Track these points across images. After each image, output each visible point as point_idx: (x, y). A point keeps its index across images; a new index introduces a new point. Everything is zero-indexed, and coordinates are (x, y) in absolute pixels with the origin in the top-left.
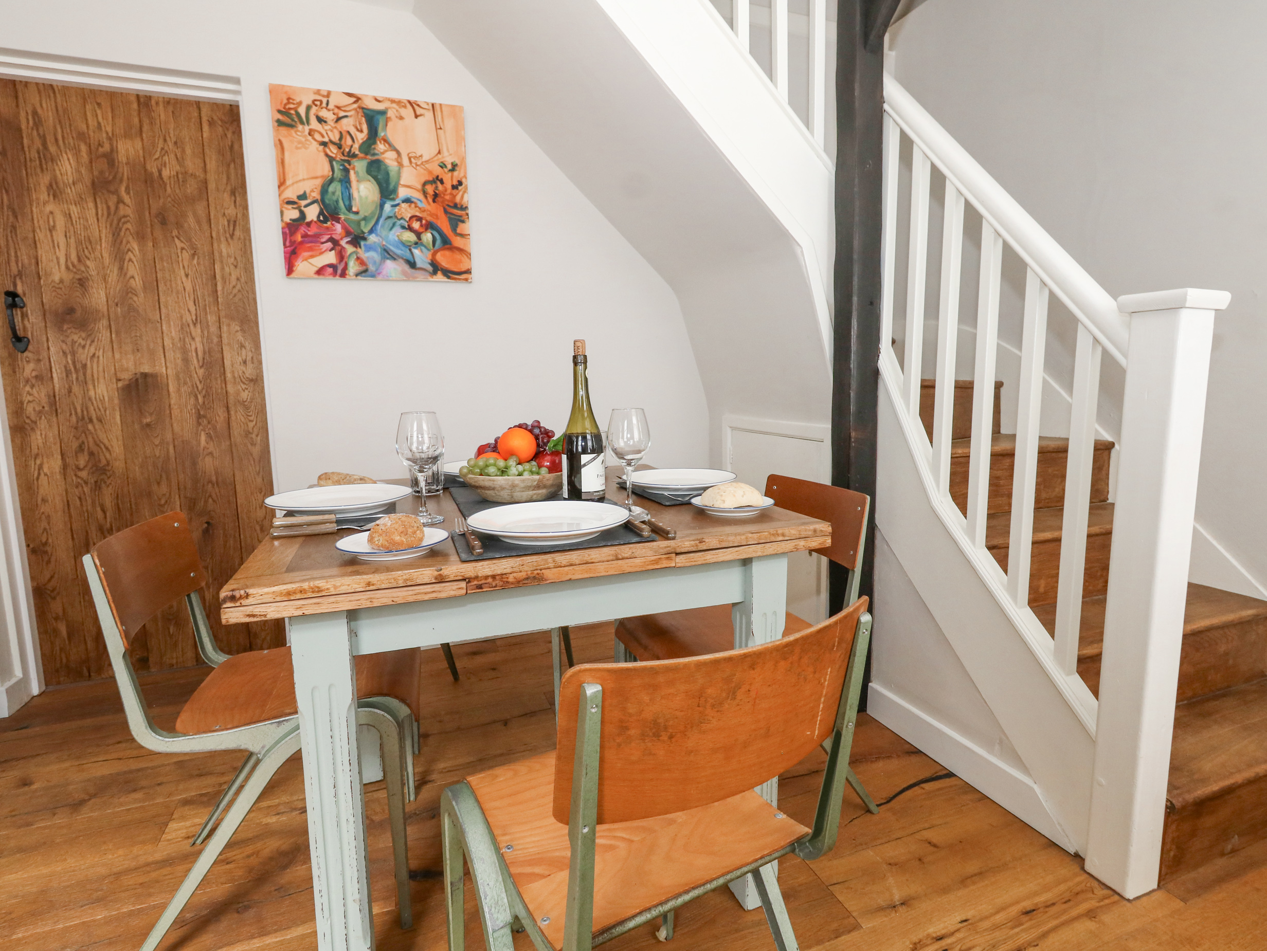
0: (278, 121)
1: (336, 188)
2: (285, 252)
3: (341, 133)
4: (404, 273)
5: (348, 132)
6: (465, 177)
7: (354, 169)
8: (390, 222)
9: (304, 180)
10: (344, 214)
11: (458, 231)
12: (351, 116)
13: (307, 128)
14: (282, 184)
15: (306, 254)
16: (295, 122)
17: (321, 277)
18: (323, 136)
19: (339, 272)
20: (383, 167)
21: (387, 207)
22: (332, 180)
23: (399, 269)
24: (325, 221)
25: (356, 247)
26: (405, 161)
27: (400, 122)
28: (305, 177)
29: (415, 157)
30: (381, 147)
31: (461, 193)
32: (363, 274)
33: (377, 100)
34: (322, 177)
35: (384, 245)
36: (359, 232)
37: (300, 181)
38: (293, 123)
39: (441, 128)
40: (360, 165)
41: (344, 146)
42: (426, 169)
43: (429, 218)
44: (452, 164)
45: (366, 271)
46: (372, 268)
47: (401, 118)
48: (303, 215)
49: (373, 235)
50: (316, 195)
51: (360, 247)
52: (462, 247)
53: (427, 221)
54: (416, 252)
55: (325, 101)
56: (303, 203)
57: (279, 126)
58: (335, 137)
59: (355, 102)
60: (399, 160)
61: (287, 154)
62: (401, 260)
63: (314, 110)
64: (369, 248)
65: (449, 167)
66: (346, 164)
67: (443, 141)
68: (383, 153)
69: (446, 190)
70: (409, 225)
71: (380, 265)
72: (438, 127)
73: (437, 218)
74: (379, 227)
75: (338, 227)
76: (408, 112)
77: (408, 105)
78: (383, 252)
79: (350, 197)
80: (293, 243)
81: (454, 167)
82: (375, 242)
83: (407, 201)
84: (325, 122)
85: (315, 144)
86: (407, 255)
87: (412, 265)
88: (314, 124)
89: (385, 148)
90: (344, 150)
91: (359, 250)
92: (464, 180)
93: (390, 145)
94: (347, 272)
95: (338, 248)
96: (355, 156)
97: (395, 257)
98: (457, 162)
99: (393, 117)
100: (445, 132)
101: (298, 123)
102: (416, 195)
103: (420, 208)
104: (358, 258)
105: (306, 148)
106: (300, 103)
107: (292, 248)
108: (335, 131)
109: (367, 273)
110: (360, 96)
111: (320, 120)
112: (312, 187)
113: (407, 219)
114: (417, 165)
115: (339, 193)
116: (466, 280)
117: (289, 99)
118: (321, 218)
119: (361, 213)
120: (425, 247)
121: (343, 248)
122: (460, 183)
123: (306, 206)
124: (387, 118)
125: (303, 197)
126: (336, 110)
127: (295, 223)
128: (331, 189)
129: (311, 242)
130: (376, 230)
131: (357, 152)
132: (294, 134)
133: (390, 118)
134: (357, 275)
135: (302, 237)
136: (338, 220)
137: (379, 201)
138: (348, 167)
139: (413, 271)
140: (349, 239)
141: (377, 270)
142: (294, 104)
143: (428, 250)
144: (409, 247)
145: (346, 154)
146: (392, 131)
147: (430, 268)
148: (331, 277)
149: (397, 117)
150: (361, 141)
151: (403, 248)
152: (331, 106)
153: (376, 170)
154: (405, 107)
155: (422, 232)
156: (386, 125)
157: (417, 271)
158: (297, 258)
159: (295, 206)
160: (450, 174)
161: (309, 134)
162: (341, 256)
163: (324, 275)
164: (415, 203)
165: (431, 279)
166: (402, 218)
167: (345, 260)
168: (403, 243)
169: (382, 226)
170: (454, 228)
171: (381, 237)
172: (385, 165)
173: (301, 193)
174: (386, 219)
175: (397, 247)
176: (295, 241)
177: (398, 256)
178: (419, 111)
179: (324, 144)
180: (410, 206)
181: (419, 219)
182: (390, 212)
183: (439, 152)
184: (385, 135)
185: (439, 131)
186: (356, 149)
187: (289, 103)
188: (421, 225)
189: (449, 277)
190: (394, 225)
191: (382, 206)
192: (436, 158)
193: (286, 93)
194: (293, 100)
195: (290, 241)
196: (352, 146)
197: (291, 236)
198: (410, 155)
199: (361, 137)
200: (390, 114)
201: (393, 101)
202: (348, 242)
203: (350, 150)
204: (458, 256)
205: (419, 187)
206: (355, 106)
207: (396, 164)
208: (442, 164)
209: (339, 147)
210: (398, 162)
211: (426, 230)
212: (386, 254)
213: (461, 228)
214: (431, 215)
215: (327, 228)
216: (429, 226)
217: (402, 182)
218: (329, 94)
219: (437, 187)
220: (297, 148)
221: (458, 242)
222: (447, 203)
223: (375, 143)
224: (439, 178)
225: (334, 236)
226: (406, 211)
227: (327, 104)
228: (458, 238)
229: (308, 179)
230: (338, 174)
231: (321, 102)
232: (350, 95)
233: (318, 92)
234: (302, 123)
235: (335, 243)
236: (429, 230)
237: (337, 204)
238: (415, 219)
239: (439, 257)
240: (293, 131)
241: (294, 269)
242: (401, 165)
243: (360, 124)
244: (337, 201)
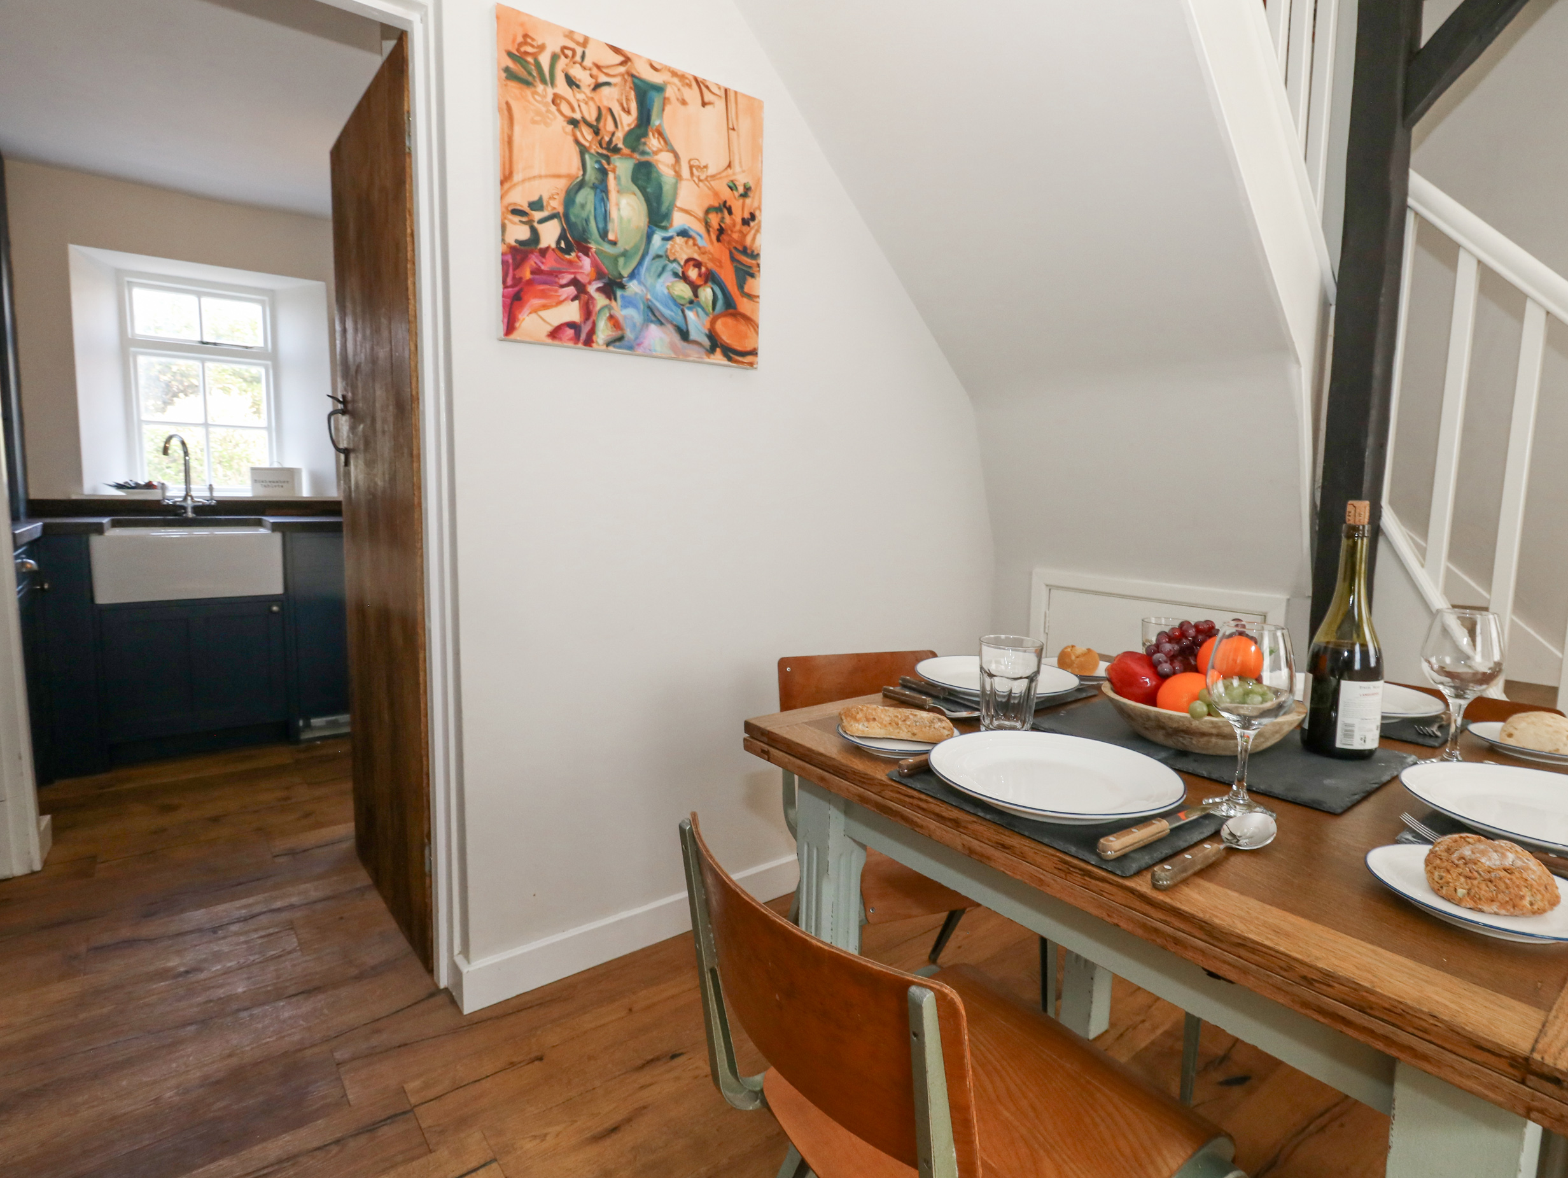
0: (507, 70)
1: (586, 197)
2: (504, 296)
3: (599, 109)
4: (673, 347)
5: (610, 110)
6: (759, 208)
7: (614, 171)
8: (660, 263)
9: (540, 177)
10: (597, 243)
11: (746, 289)
12: (615, 85)
13: (550, 91)
14: (506, 178)
15: (536, 302)
16: (534, 77)
17: (556, 342)
18: (573, 110)
19: (583, 336)
20: (654, 175)
21: (657, 239)
22: (581, 185)
23: (667, 339)
24: (568, 251)
25: (610, 299)
26: (685, 172)
27: (682, 107)
28: (543, 173)
29: (698, 167)
30: (653, 142)
31: (753, 232)
32: (617, 344)
33: (652, 66)
34: (568, 176)
35: (648, 300)
36: (615, 273)
37: (534, 177)
38: (530, 79)
39: (733, 129)
40: (623, 167)
41: (602, 132)
42: (711, 188)
43: (710, 265)
44: (745, 185)
45: (620, 339)
46: (629, 334)
47: (684, 102)
48: (535, 236)
49: (635, 282)
50: (557, 205)
51: (615, 299)
52: (748, 314)
53: (707, 269)
54: (690, 315)
55: (579, 51)
56: (537, 215)
57: (507, 78)
58: (591, 117)
59: (622, 64)
60: (677, 168)
61: (517, 129)
62: (669, 327)
63: (562, 63)
64: (628, 303)
65: (741, 190)
66: (604, 162)
67: (735, 148)
68: (655, 153)
69: (734, 225)
70: (683, 273)
71: (641, 330)
72: (731, 126)
73: (721, 267)
74: (643, 270)
75: (586, 262)
76: (692, 95)
77: (694, 84)
78: (646, 309)
79: (606, 217)
80: (517, 281)
81: (747, 191)
82: (636, 294)
83: (684, 233)
84: (578, 87)
85: (560, 122)
86: (679, 320)
87: (684, 335)
88: (562, 87)
89: (660, 146)
90: (602, 138)
91: (613, 303)
92: (757, 213)
93: (666, 141)
94: (594, 338)
95: (584, 297)
96: (616, 150)
97: (663, 320)
98: (751, 184)
99: (673, 99)
100: (738, 136)
101: (537, 80)
102: (697, 227)
103: (699, 248)
104: (611, 317)
105: (547, 124)
106: (542, 48)
107: (516, 289)
108: (591, 103)
109: (624, 343)
110: (629, 55)
111: (571, 82)
112: (552, 191)
113: (682, 263)
114: (700, 180)
115: (590, 207)
116: (751, 364)
117: (526, 36)
118: (563, 245)
119: (620, 244)
120: (703, 309)
121: (591, 298)
122: (753, 217)
123: (541, 221)
124: (665, 99)
125: (537, 205)
126: (595, 71)
127: (522, 248)
128: (580, 198)
129: (545, 283)
130: (639, 274)
131: (620, 145)
132: (530, 98)
133: (668, 99)
134: (608, 344)
135: (532, 273)
136: (586, 251)
137: (646, 228)
138: (606, 166)
139: (685, 344)
140: (600, 285)
141: (637, 338)
142: (532, 46)
143: (707, 314)
144: (681, 306)
145: (604, 145)
147: (707, 343)
148: (571, 344)
149: (678, 99)
150: (627, 129)
151: (674, 308)
152: (588, 62)
153: (644, 175)
154: (689, 86)
155: (699, 286)
156: (663, 110)
157: (691, 346)
158: (522, 307)
159: (524, 219)
160: (741, 201)
161: (553, 102)
162: (587, 311)
163: (560, 339)
164: (694, 239)
165: (707, 360)
166: (675, 260)
167: (593, 317)
168: (674, 300)
169: (648, 270)
170: (741, 286)
171: (645, 286)
172: (658, 172)
173: (535, 198)
174: (654, 259)
175: (666, 306)
176: (521, 278)
177: (666, 319)
178: (708, 97)
179: (574, 122)
180: (686, 242)
181: (698, 265)
182: (660, 248)
183: (729, 166)
184: (660, 125)
185: (731, 132)
186: (619, 140)
187: (525, 43)
188: (700, 275)
189: (730, 359)
190: (664, 268)
191: (649, 237)
192: (724, 174)
193: (522, 25)
194: (533, 39)
195: (514, 277)
196: (613, 134)
197: (514, 270)
198: (692, 163)
199: (628, 121)
200: (670, 92)
201: (674, 74)
202: (599, 290)
203: (610, 141)
204: (743, 327)
205: (701, 214)
206: (622, 69)
207: (672, 173)
208: (731, 185)
209: (597, 132)
210: (676, 172)
211: (706, 282)
212: (650, 314)
213: (751, 285)
214: (713, 260)
215: (570, 262)
216: (710, 277)
217: (679, 203)
218: (585, 42)
219: (723, 218)
220: (534, 122)
221: (744, 305)
222: (734, 244)
223: (645, 135)
224: (727, 205)
225: (579, 277)
226: (682, 250)
227: (583, 56)
228: (745, 300)
229: (546, 176)
230: (591, 176)
231: (574, 51)
232: (616, 50)
233: (570, 35)
234: (543, 81)
235: (580, 288)
236: (710, 284)
237: (587, 224)
238: (691, 263)
239: (719, 326)
240: (528, 92)
241: (517, 325)
242: (678, 175)
243: (627, 100)
244: (587, 221)
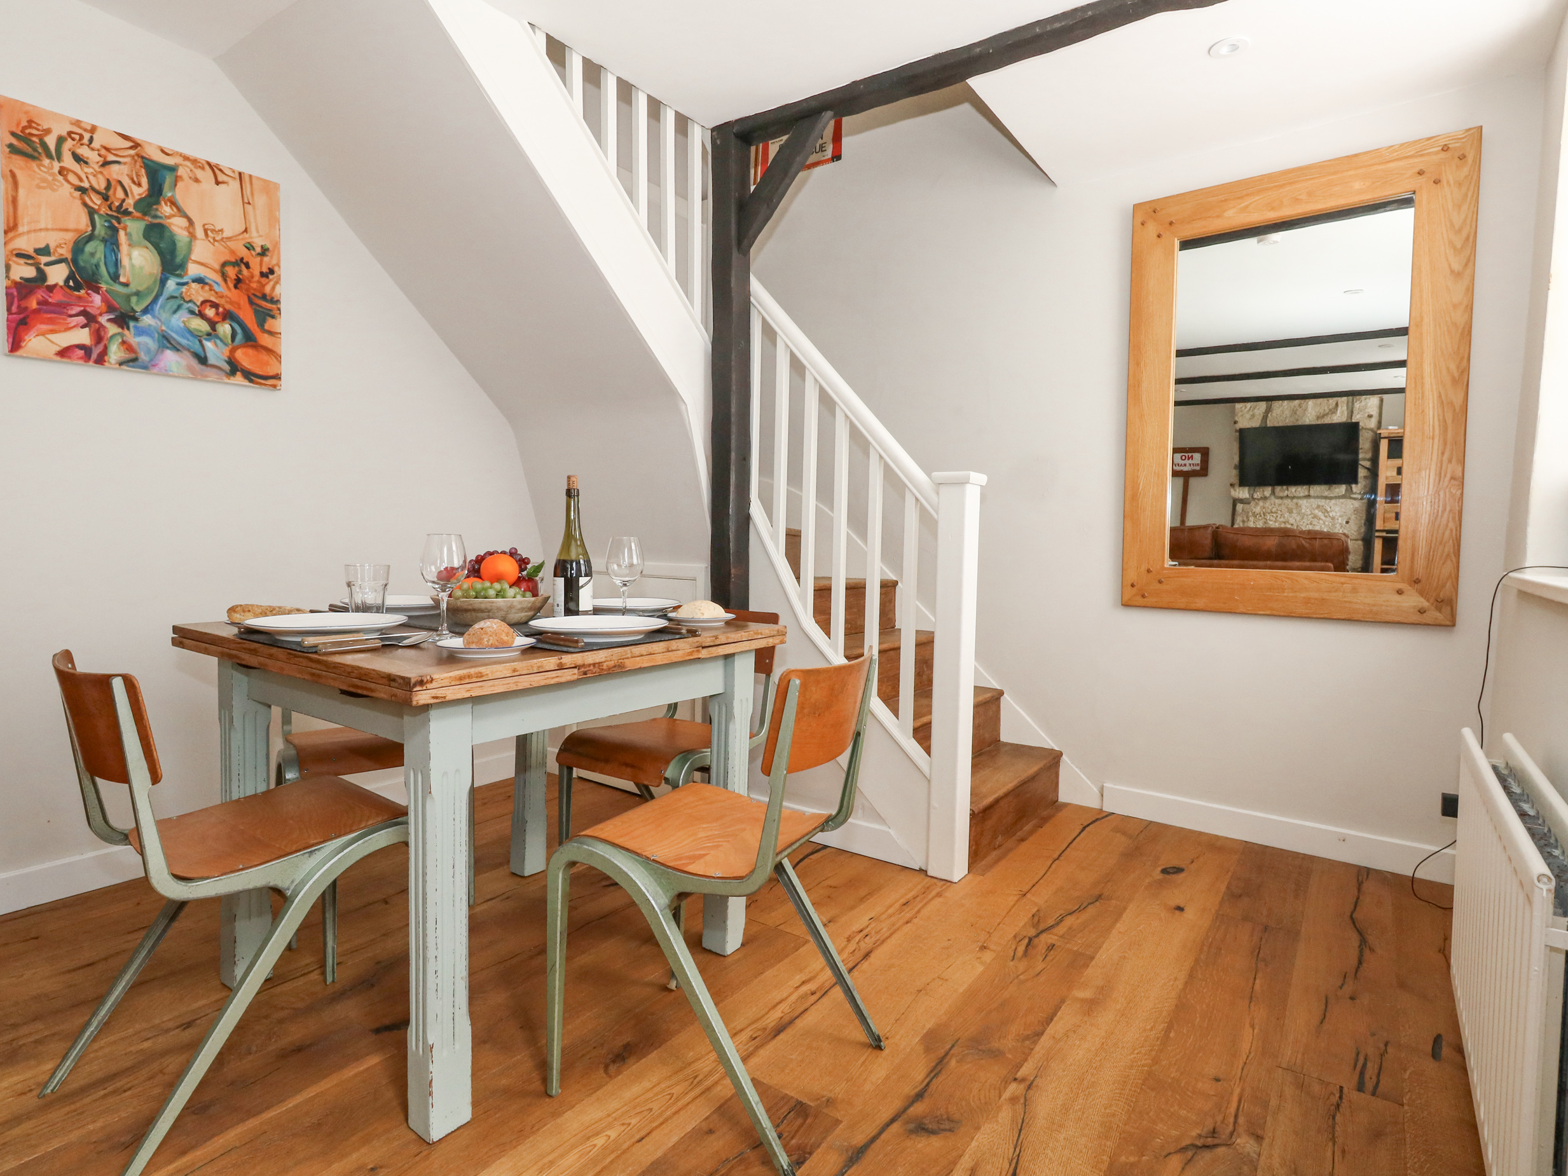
0: (10, 146)
1: (96, 250)
2: (8, 320)
3: (108, 181)
4: (190, 369)
5: (120, 183)
6: (278, 265)
7: (125, 228)
8: (173, 304)
9: (47, 229)
10: (107, 283)
11: (267, 327)
12: (125, 163)
13: (56, 166)
14: (11, 228)
15: (44, 327)
16: (39, 153)
17: (64, 360)
18: (81, 180)
19: (94, 356)
20: (167, 234)
21: (171, 284)
22: (91, 238)
23: (184, 363)
24: (78, 287)
25: (123, 328)
26: (200, 233)
27: (195, 184)
28: (50, 227)
29: (213, 231)
30: (166, 209)
31: (272, 283)
32: (131, 364)
33: (163, 151)
34: (76, 230)
35: (162, 331)
36: (128, 309)
37: (41, 230)
38: (36, 154)
39: (249, 203)
40: (134, 227)
41: (112, 198)
42: (227, 247)
43: (228, 307)
44: (262, 247)
45: (135, 360)
46: (143, 357)
47: (197, 180)
48: (42, 276)
49: (149, 316)
50: (65, 252)
51: (128, 329)
52: (270, 346)
53: (225, 309)
54: (209, 345)
55: (87, 136)
56: (44, 259)
57: (10, 152)
58: (101, 185)
59: (131, 148)
60: (191, 230)
61: (22, 193)
62: (186, 353)
63: (69, 144)
64: (141, 332)
65: (259, 250)
66: (114, 222)
67: (251, 217)
68: (168, 217)
69: (252, 277)
70: (199, 311)
71: (156, 354)
72: (246, 201)
73: (239, 308)
74: (157, 307)
75: (97, 299)
76: (206, 176)
77: (207, 167)
78: (161, 337)
79: (117, 263)
80: (22, 310)
81: (264, 251)
82: (150, 325)
83: (200, 280)
84: (86, 163)
85: (67, 189)
86: (197, 347)
87: (203, 360)
88: (68, 161)
89: (172, 212)
90: (112, 203)
91: (126, 332)
92: (276, 269)
93: (179, 209)
94: (106, 358)
95: (95, 326)
96: (127, 213)
97: (178, 347)
98: (268, 245)
99: (185, 176)
100: (254, 208)
101: (43, 155)
102: (212, 276)
103: (216, 293)
104: (124, 343)
105: (54, 190)
106: (48, 131)
107: (21, 316)
108: (100, 176)
109: (136, 363)
110: (139, 142)
111: (78, 158)
112: (61, 242)
113: (199, 304)
114: (215, 240)
115: (100, 255)
116: (274, 386)
117: (30, 121)
118: (71, 283)
119: (132, 286)
120: (221, 340)
121: (102, 326)
122: (272, 271)
123: (48, 264)
124: (177, 177)
125: (45, 251)
126: (103, 152)
127: (27, 283)
128: (89, 248)
129: (51, 312)
130: (152, 310)
131: (131, 209)
132: (36, 169)
133: (181, 177)
134: (121, 364)
135: (38, 303)
136: (97, 290)
137: (160, 275)
138: (117, 225)
139: (203, 367)
140: (112, 316)
141: (151, 360)
142: (38, 130)
143: (226, 344)
144: (199, 337)
145: (114, 209)
146: (187, 193)
147: (227, 367)
148: (81, 362)
149: (190, 178)
150: (137, 197)
151: (191, 338)
152: (95, 145)
153: (157, 234)
154: (203, 168)
155: (217, 322)
156: (176, 185)
157: (209, 368)
158: (28, 330)
159: (29, 262)
160: (259, 259)
161: (60, 173)
162: (99, 336)
163: (69, 357)
164: (210, 285)
165: (227, 380)
166: (190, 301)
167: (105, 342)
168: (191, 332)
169: (162, 307)
170: (261, 324)
171: (160, 320)
172: (170, 232)
173: (42, 245)
174: (168, 299)
175: (183, 337)
176: (26, 308)
177: (183, 347)
178: (221, 177)
179: (82, 190)
180: (202, 288)
181: (215, 305)
182: (174, 291)
183: (246, 231)
184: (172, 196)
185: (246, 205)
186: (130, 203)
187: (30, 127)
188: (217, 314)
189: (251, 381)
190: (179, 307)
191: (163, 282)
192: (241, 237)
193: (26, 113)
194: (38, 125)
195: (19, 306)
196: (123, 201)
197: (19, 301)
198: (206, 227)
199: (139, 192)
200: (181, 172)
201: (186, 158)
202: (109, 320)
203: (121, 205)
204: (264, 357)
205: (217, 267)
206: (132, 152)
207: (186, 233)
208: (248, 245)
209: (106, 198)
210: (189, 233)
211: (224, 319)
212: (165, 342)
213: (270, 324)
214: (231, 303)
215: (80, 298)
216: (228, 316)
217: (193, 257)
218: (93, 129)
219: (240, 271)
220: (39, 187)
221: (265, 340)
222: (252, 291)
223: (158, 203)
224: (244, 261)
225: (88, 309)
226: (197, 294)
227: (91, 140)
228: (266, 335)
229: (53, 230)
230: (100, 230)
231: (81, 137)
232: (126, 138)
233: (77, 123)
234: (49, 156)
235: (91, 320)
236: (228, 321)
237: (97, 269)
238: (208, 304)
239: (239, 354)
240: (34, 165)
241: (23, 344)
242: (193, 236)
243: (138, 175)
244: (97, 266)
